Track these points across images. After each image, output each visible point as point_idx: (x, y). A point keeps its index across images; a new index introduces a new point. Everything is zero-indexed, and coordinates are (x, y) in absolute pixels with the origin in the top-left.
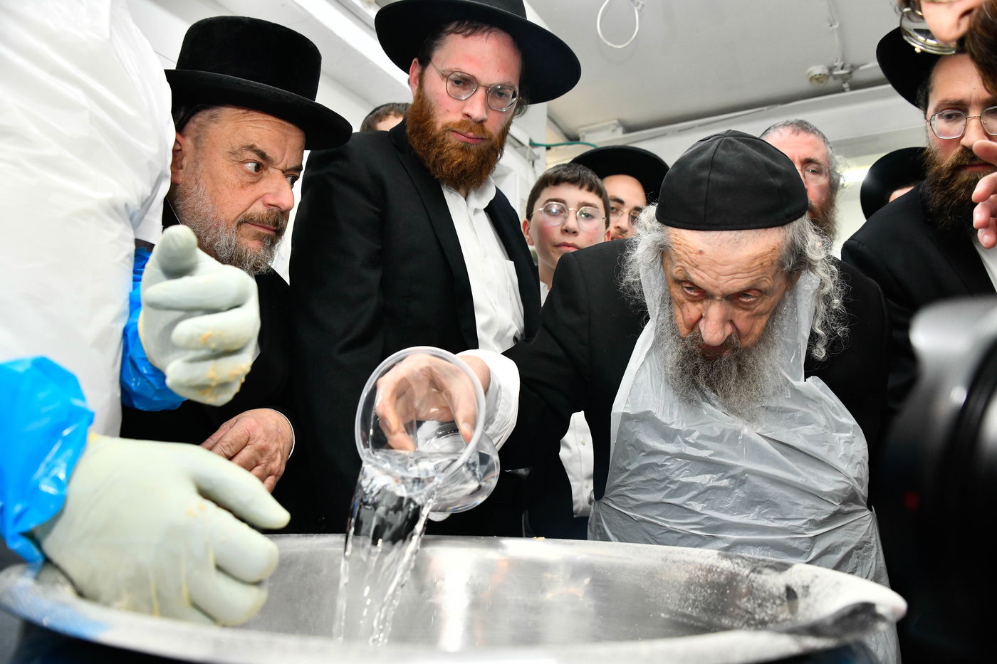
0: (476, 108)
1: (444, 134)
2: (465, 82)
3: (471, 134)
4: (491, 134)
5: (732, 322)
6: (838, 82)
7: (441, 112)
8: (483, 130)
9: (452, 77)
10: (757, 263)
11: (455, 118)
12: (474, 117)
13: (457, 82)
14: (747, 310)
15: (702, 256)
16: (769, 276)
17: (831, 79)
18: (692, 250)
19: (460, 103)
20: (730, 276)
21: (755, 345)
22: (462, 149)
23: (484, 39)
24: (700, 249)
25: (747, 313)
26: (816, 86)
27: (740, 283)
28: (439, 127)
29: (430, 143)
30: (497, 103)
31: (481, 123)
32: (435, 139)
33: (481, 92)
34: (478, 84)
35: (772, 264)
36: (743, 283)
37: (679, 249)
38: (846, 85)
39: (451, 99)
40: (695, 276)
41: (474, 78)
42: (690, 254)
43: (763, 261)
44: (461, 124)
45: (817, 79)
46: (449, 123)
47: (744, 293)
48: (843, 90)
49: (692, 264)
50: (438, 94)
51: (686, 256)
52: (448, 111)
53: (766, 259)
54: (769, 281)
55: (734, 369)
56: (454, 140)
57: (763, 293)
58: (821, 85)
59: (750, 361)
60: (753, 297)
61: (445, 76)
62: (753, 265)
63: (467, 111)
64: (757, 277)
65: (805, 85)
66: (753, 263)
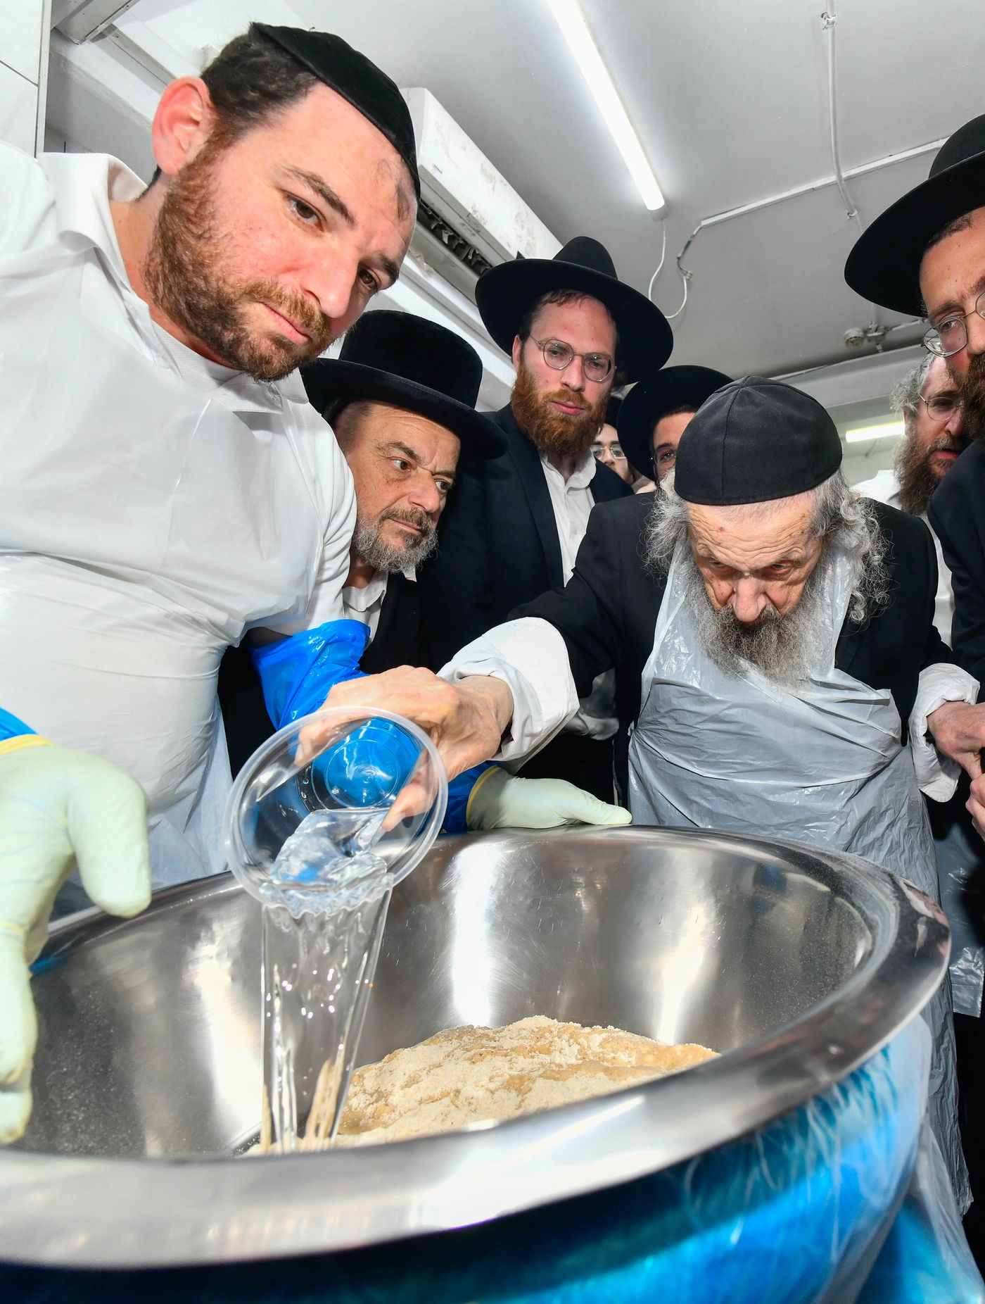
0: (574, 379)
1: (545, 406)
2: (561, 351)
3: (570, 403)
4: (590, 404)
5: (765, 593)
6: (872, 344)
7: (541, 384)
8: (582, 399)
9: (548, 346)
10: (785, 534)
11: (556, 388)
12: (571, 386)
13: (555, 352)
14: (780, 580)
15: (724, 533)
16: (800, 545)
17: (866, 341)
18: (712, 528)
19: (559, 372)
20: (757, 551)
21: (794, 611)
22: (563, 420)
23: (577, 306)
24: (720, 526)
25: (780, 583)
26: (853, 349)
27: (770, 558)
28: (540, 398)
29: (532, 415)
30: (592, 373)
31: (580, 390)
32: (537, 410)
33: (577, 361)
34: (574, 353)
35: (802, 533)
36: (771, 557)
37: (699, 526)
38: (879, 347)
39: (549, 369)
40: (719, 554)
41: (569, 346)
42: (710, 532)
43: (791, 532)
44: (561, 394)
45: (852, 342)
46: (550, 393)
47: (777, 565)
48: (877, 352)
49: (713, 541)
50: (537, 365)
51: (706, 534)
52: (547, 381)
53: (794, 530)
54: (800, 550)
55: (775, 637)
56: (555, 411)
57: (797, 564)
58: (856, 347)
59: (790, 626)
60: (786, 567)
61: (541, 346)
62: (781, 538)
63: (565, 380)
64: (786, 549)
65: (841, 347)
66: (780, 536)
